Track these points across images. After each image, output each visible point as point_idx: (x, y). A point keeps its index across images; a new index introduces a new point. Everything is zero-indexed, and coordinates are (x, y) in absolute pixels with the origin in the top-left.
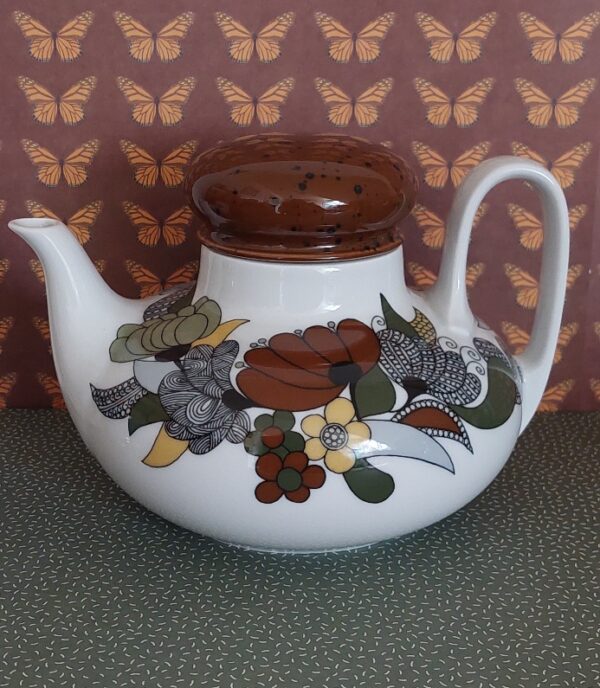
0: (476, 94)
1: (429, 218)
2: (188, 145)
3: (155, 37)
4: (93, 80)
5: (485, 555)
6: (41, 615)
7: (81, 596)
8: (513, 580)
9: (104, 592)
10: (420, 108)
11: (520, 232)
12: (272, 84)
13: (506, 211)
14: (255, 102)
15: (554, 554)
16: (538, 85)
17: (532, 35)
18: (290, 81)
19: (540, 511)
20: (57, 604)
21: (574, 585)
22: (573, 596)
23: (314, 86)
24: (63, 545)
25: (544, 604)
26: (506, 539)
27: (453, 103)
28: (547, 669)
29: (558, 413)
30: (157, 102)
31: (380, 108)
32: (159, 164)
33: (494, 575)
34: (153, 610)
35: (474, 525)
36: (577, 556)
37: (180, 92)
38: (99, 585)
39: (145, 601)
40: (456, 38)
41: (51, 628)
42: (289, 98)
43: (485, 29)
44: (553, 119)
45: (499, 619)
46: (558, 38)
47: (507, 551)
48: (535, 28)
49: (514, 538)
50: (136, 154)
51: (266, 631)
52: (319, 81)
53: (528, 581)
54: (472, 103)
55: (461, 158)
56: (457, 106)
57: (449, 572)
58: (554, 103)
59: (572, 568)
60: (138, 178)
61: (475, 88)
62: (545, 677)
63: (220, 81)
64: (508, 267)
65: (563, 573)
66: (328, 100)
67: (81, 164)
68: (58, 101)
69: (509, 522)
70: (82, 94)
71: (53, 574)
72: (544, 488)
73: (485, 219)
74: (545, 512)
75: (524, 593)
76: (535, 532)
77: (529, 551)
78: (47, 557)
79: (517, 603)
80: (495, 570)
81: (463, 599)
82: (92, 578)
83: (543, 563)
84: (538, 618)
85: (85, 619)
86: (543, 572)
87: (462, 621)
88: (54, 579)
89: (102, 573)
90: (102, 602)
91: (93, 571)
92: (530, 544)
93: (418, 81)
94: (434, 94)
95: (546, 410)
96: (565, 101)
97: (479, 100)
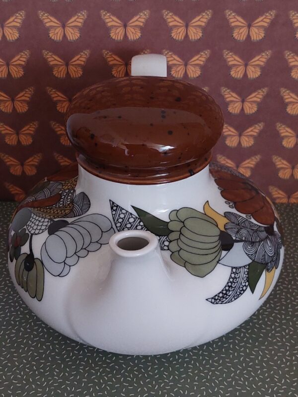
0: (264, 20)
1: (232, 96)
2: (84, 53)
4: (23, 13)
5: (258, 317)
6: (6, 365)
7: (29, 350)
8: (274, 337)
9: (41, 348)
10: (229, 29)
11: (287, 104)
13: (279, 92)
14: (125, 26)
18: (147, 12)
19: (290, 282)
20: (15, 357)
23: (162, 16)
24: (19, 310)
25: (291, 355)
27: (249, 26)
31: (204, 29)
32: (67, 65)
33: (263, 333)
34: (69, 361)
37: (78, 20)
38: (39, 341)
39: (65, 354)
41: (11, 375)
42: (147, 23)
45: (265, 367)
50: (53, 59)
51: (133, 379)
52: (165, 12)
53: (282, 337)
54: (262, 27)
55: (253, 60)
56: (252, 28)
57: (237, 330)
61: (264, 17)
63: (103, 13)
64: (278, 125)
66: (171, 24)
67: (19, 65)
70: (16, 22)
71: (13, 333)
72: (292, 263)
73: (266, 97)
74: (293, 282)
75: (280, 347)
76: (287, 298)
77: (283, 314)
78: (10, 320)
79: (276, 354)
80: (264, 329)
81: (245, 351)
82: (35, 336)
83: (291, 324)
84: (287, 367)
85: (31, 369)
86: (290, 330)
87: (244, 369)
88: (14, 337)
89: (41, 332)
90: (40, 355)
91: (35, 330)
92: (283, 308)
93: (228, 12)
94: (238, 21)
95: (295, 203)
97: (266, 25)
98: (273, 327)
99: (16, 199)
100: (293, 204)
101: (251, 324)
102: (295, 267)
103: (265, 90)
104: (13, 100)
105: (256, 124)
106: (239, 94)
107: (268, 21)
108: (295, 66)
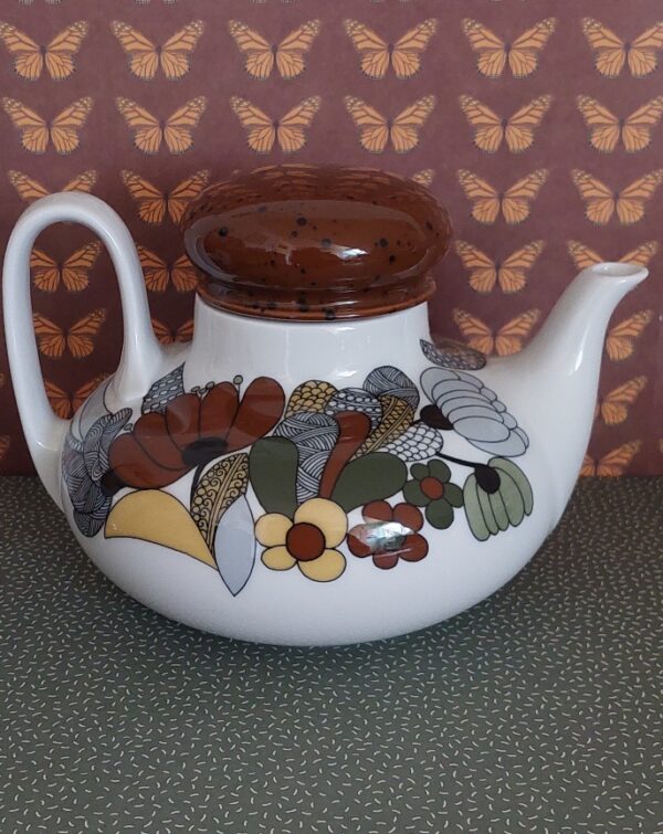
0: (531, 113)
1: (477, 258)
2: (199, 176)
3: (159, 50)
4: (88, 101)
5: (538, 645)
6: (38, 719)
7: (84, 696)
8: (569, 675)
9: (109, 692)
10: (467, 131)
12: (295, 105)
14: (276, 125)
15: (616, 645)
16: (603, 103)
17: (596, 45)
18: (316, 100)
19: (601, 594)
20: (56, 706)
21: (638, 680)
22: (637, 694)
23: (344, 106)
24: (64, 636)
25: (604, 703)
26: (562, 627)
27: (505, 124)
28: (607, 779)
29: (623, 477)
30: (162, 126)
32: (166, 197)
33: (548, 670)
34: (164, 712)
35: (525, 611)
36: (642, 646)
37: (189, 114)
38: (104, 683)
39: (155, 702)
40: (508, 49)
41: (49, 733)
42: (316, 120)
43: (542, 37)
44: (620, 142)
45: (553, 721)
46: (627, 47)
47: (563, 641)
48: (600, 36)
49: (571, 625)
50: (140, 188)
51: (291, 737)
52: (349, 100)
53: (585, 675)
54: (528, 125)
55: (514, 188)
56: (509, 128)
57: (498, 666)
58: (622, 124)
59: (636, 661)
60: (142, 214)
61: (531, 106)
62: (604, 789)
63: (235, 101)
65: (625, 667)
66: (360, 122)
68: (49, 126)
69: (565, 607)
70: (75, 118)
71: (52, 671)
72: (605, 567)
73: (542, 258)
74: (606, 595)
75: (582, 691)
76: (595, 618)
77: (587, 641)
78: (45, 651)
79: (573, 702)
80: (549, 664)
81: (513, 697)
82: (96, 676)
83: (603, 655)
84: (597, 719)
85: (89, 723)
86: (601, 666)
87: (511, 723)
88: (53, 677)
89: (107, 670)
90: (107, 704)
91: (96, 667)
92: (589, 632)
93: (464, 99)
94: (483, 114)
95: (608, 475)
96: (634, 122)
97: (535, 121)
98: (568, 661)
103: (539, 245)
105: (525, 311)
107: (538, 114)
108: (593, 198)
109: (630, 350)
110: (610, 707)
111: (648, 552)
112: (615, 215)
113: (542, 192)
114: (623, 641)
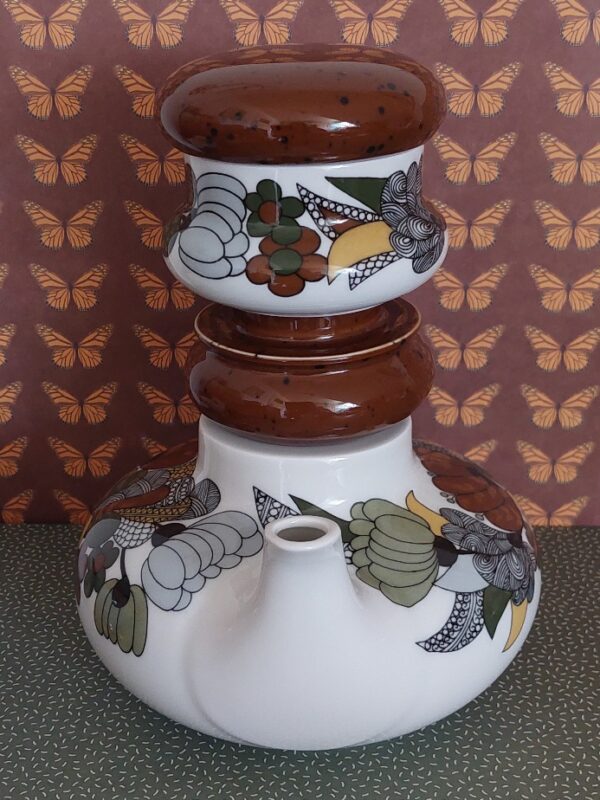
0: (493, 216)
1: (444, 340)
3: (162, 160)
4: (99, 204)
5: (494, 707)
6: (60, 779)
7: (99, 756)
8: (520, 736)
9: (121, 751)
11: (536, 353)
13: (524, 333)
15: (561, 704)
17: (552, 156)
19: (550, 651)
20: (76, 765)
21: (580, 741)
22: (579, 755)
24: (81, 693)
25: (550, 764)
26: (515, 685)
27: (470, 225)
29: (573, 528)
33: (502, 730)
34: (168, 772)
36: (584, 706)
38: (117, 742)
39: (161, 762)
40: (473, 159)
41: (70, 794)
43: (504, 149)
44: (573, 241)
45: (505, 783)
46: (580, 159)
47: (516, 700)
48: (555, 148)
49: (524, 683)
50: (146, 278)
53: (535, 736)
54: (489, 225)
55: (477, 280)
56: (473, 228)
58: (574, 225)
59: (579, 721)
60: (148, 301)
61: (493, 210)
64: (524, 388)
65: (570, 728)
67: (90, 287)
70: (88, 218)
71: (72, 729)
72: (555, 622)
73: (501, 341)
74: (555, 652)
75: (531, 752)
76: (544, 676)
77: (537, 700)
78: (66, 708)
79: (523, 763)
80: (503, 724)
81: (470, 759)
82: (110, 734)
83: (551, 715)
84: (544, 781)
85: (103, 784)
86: (550, 726)
87: (469, 785)
88: (73, 735)
89: (119, 728)
90: (119, 763)
91: (110, 725)
92: (538, 691)
93: (434, 202)
94: (450, 216)
95: (560, 526)
96: (586, 223)
97: (496, 222)
98: (520, 721)
99: (71, 521)
100: (556, 528)
101: (481, 716)
102: (559, 628)
103: (500, 329)
104: (76, 347)
105: (487, 385)
106: (457, 337)
107: (500, 216)
108: (548, 289)
109: (580, 420)
110: (555, 768)
111: (592, 607)
112: (567, 305)
113: (502, 283)
114: (568, 700)
